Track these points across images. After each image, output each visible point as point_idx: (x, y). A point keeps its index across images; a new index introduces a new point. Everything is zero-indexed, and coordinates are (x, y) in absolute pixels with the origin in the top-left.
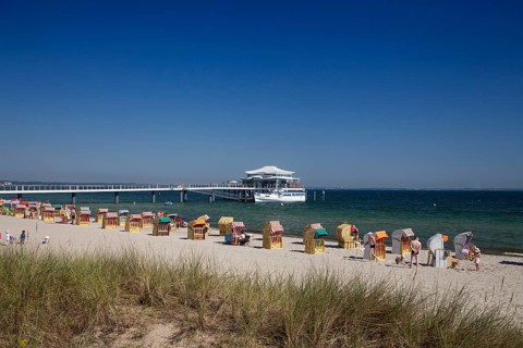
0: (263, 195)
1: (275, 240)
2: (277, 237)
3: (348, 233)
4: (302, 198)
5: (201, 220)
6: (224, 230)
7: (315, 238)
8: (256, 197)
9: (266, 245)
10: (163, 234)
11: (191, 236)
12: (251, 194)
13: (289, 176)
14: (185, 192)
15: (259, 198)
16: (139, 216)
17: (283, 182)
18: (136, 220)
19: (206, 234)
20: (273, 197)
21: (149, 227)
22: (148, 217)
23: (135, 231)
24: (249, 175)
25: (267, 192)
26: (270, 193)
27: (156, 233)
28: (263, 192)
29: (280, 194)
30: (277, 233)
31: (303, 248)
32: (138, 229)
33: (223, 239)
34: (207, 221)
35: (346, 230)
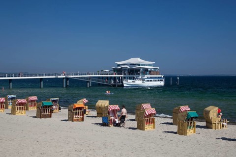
0: (130, 81)
1: (148, 122)
2: (150, 119)
3: (216, 114)
4: (162, 83)
5: (80, 104)
6: (101, 112)
7: (187, 120)
8: (124, 82)
9: (141, 127)
10: (46, 116)
11: (71, 119)
12: (121, 80)
13: (150, 65)
14: (67, 79)
15: (127, 83)
16: (24, 101)
17: (146, 71)
18: (21, 104)
19: (85, 115)
20: (138, 82)
21: (33, 110)
22: (33, 101)
23: (21, 114)
24: (119, 65)
25: (133, 78)
26: (135, 79)
27: (39, 116)
28: (130, 78)
29: (143, 80)
30: (150, 115)
31: (175, 128)
32: (23, 112)
33: (100, 120)
34: (85, 104)
35: (213, 112)
